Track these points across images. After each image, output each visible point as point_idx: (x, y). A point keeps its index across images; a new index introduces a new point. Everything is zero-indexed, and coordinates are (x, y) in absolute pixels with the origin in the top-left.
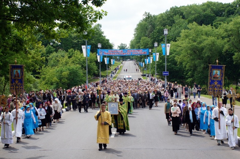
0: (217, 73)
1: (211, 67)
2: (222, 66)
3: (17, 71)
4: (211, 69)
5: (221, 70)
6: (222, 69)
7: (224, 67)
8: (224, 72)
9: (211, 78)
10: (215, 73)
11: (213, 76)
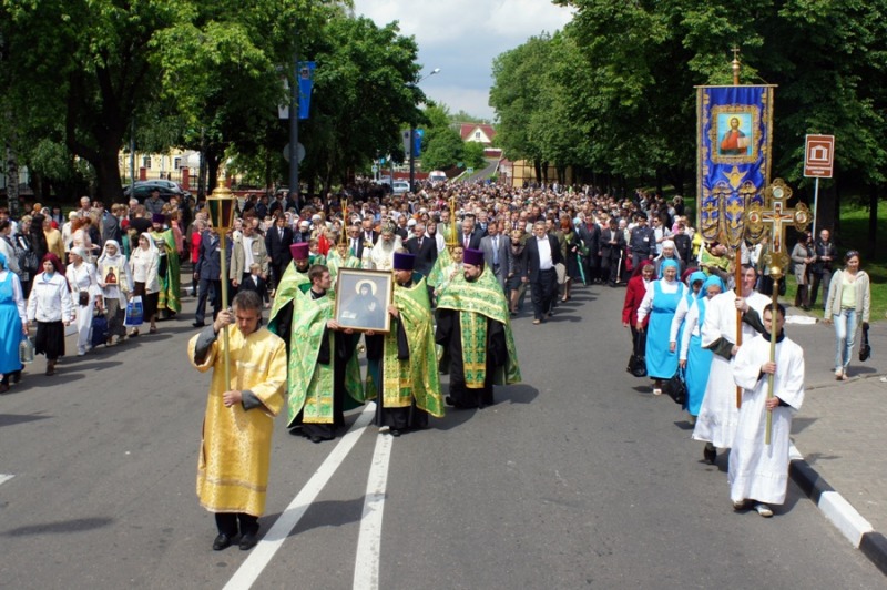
1: (706, 96)
5: (756, 111)
6: (760, 106)
7: (771, 93)
8: (767, 119)
9: (709, 154)
10: (730, 128)
11: (720, 142)
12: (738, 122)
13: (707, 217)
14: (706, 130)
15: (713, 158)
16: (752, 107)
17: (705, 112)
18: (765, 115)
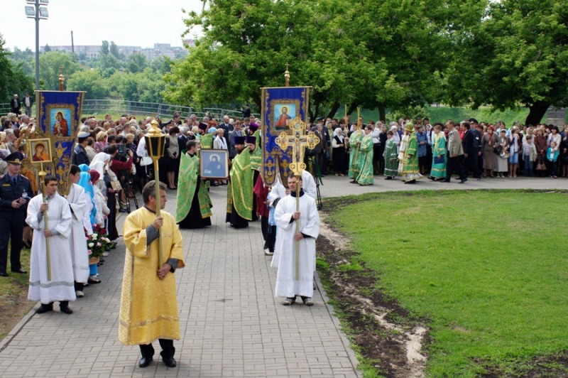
0: (285, 113)
1: (267, 94)
2: (302, 89)
3: (60, 113)
4: (269, 100)
5: (298, 102)
6: (301, 100)
7: (308, 92)
8: (306, 107)
9: (268, 130)
10: (281, 113)
11: (276, 122)
12: (286, 109)
13: (268, 170)
14: (267, 115)
15: (271, 132)
16: (296, 101)
17: (267, 103)
18: (304, 105)
